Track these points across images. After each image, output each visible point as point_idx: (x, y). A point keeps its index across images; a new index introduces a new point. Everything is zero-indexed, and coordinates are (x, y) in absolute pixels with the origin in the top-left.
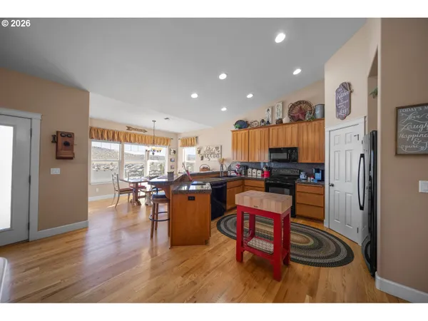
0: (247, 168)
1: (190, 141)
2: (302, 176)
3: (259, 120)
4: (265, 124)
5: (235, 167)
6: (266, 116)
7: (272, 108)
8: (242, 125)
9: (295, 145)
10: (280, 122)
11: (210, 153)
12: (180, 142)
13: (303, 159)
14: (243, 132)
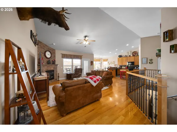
0: (122, 66)
1: (106, 60)
2: (135, 68)
3: (125, 55)
4: (126, 56)
5: (119, 66)
6: (127, 54)
7: (128, 52)
8: (120, 56)
9: (133, 61)
10: (130, 56)
11: (111, 63)
12: (102, 60)
13: (135, 64)
14: (121, 58)
